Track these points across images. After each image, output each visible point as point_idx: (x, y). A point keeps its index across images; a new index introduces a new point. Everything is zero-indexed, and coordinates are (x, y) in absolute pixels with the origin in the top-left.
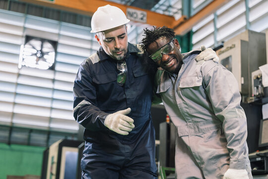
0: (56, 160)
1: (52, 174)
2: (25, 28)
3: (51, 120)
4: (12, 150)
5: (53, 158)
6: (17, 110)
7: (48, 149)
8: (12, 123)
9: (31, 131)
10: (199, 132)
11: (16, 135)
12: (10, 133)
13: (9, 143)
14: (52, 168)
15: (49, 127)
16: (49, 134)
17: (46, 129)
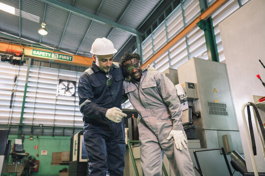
0: (77, 142)
1: (75, 150)
2: (59, 76)
3: (74, 122)
4: (55, 139)
5: (76, 141)
6: (57, 118)
7: (73, 137)
8: (54, 125)
9: (64, 128)
10: (154, 114)
11: (57, 131)
12: (53, 131)
13: (53, 136)
14: (75, 147)
15: (74, 126)
16: (74, 129)
17: (72, 127)
